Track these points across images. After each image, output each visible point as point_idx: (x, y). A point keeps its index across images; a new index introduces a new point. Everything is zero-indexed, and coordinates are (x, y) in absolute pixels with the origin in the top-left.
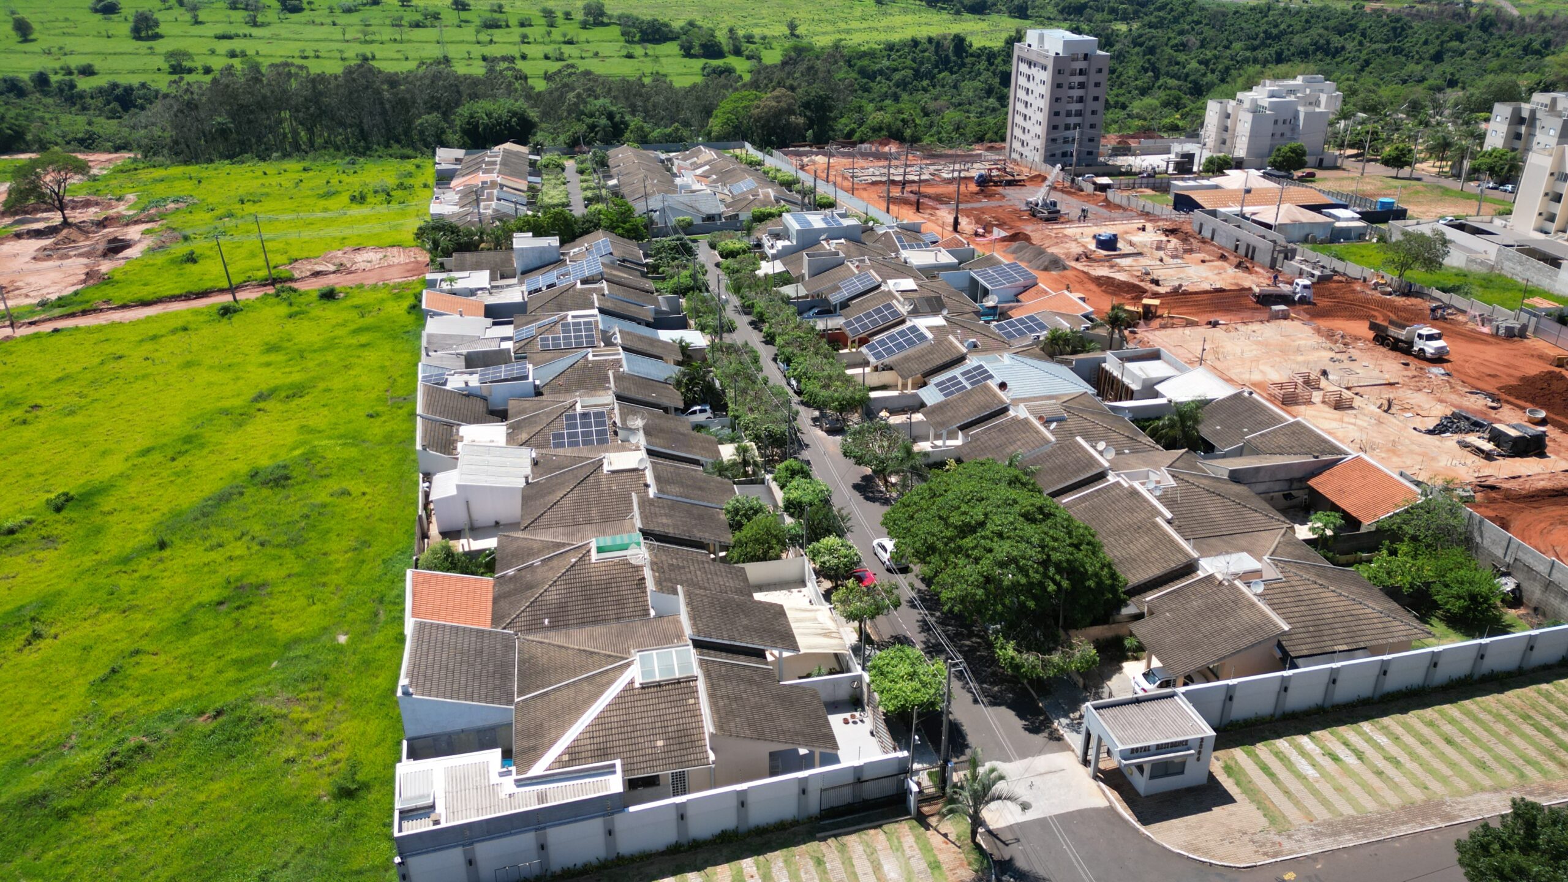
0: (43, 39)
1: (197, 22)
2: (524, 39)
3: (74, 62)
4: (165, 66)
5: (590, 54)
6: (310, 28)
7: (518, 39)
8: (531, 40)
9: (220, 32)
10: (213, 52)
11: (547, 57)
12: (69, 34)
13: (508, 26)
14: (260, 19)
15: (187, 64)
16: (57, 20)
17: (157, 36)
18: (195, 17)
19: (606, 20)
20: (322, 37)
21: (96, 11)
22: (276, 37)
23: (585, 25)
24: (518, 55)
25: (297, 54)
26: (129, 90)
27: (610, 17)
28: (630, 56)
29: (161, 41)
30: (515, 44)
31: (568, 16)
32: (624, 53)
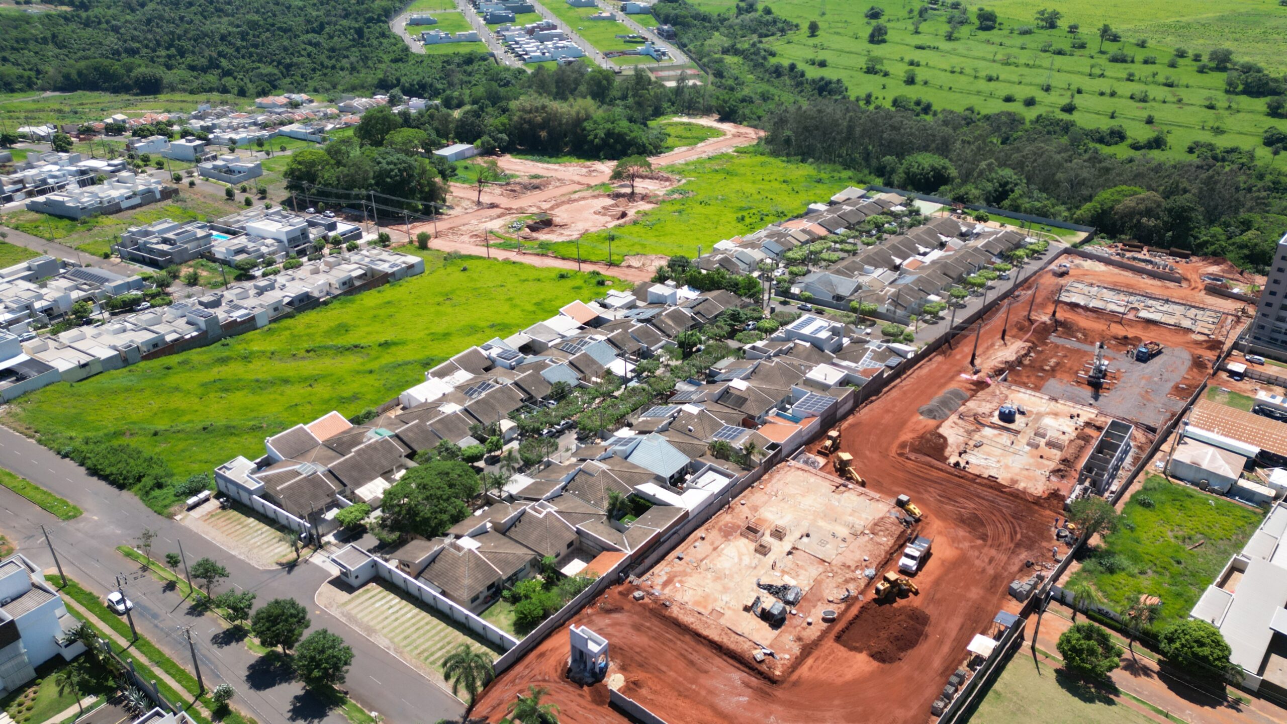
0: (823, 36)
1: (917, 32)
2: (1130, 78)
3: (821, 56)
4: (864, 67)
5: (1175, 99)
6: (984, 45)
7: (1125, 76)
8: (1137, 78)
9: (919, 43)
10: (902, 59)
11: (1132, 98)
12: (838, 33)
13: (1133, 62)
14: (955, 35)
15: (878, 67)
16: (841, 22)
17: (884, 41)
18: (917, 28)
19: (1229, 65)
20: (981, 55)
21: (867, 16)
22: (953, 52)
23: (1201, 71)
24: (1108, 91)
25: (949, 69)
26: (830, 82)
27: (1235, 64)
28: (1211, 107)
29: (883, 45)
30: (1118, 79)
31: (1197, 58)
32: (1207, 103)
